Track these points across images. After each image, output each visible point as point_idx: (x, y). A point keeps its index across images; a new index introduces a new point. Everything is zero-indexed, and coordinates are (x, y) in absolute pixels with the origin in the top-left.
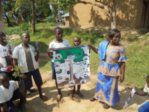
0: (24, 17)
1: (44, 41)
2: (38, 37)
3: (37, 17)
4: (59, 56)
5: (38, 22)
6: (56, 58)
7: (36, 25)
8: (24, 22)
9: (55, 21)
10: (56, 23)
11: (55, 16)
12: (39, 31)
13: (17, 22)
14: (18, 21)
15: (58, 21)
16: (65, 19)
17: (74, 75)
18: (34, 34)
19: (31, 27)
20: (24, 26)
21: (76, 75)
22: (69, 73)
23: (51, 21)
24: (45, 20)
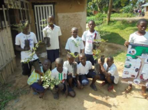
0: (100, 8)
1: (118, 33)
2: (112, 27)
3: (113, 7)
4: (133, 52)
5: (114, 12)
6: (130, 52)
7: (111, 15)
8: (99, 12)
9: (132, 12)
10: (134, 13)
11: (133, 6)
12: (114, 22)
13: (93, 12)
14: (95, 12)
15: (137, 11)
16: (145, 9)
17: (142, 75)
18: (108, 24)
19: (105, 17)
20: (99, 16)
21: (144, 75)
22: (137, 70)
23: (127, 11)
24: (121, 10)
